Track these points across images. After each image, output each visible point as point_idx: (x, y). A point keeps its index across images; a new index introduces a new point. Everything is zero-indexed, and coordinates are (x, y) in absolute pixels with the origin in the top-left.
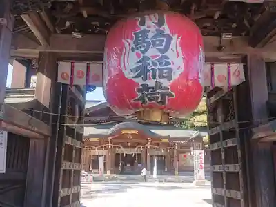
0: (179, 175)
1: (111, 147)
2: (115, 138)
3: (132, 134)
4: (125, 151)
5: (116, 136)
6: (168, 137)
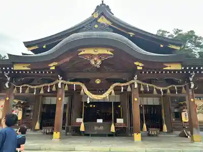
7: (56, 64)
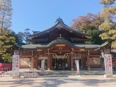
0: (91, 70)
1: (50, 54)
2: (52, 49)
3: (62, 47)
4: (58, 57)
5: (52, 48)
6: (84, 48)
7: (49, 49)
